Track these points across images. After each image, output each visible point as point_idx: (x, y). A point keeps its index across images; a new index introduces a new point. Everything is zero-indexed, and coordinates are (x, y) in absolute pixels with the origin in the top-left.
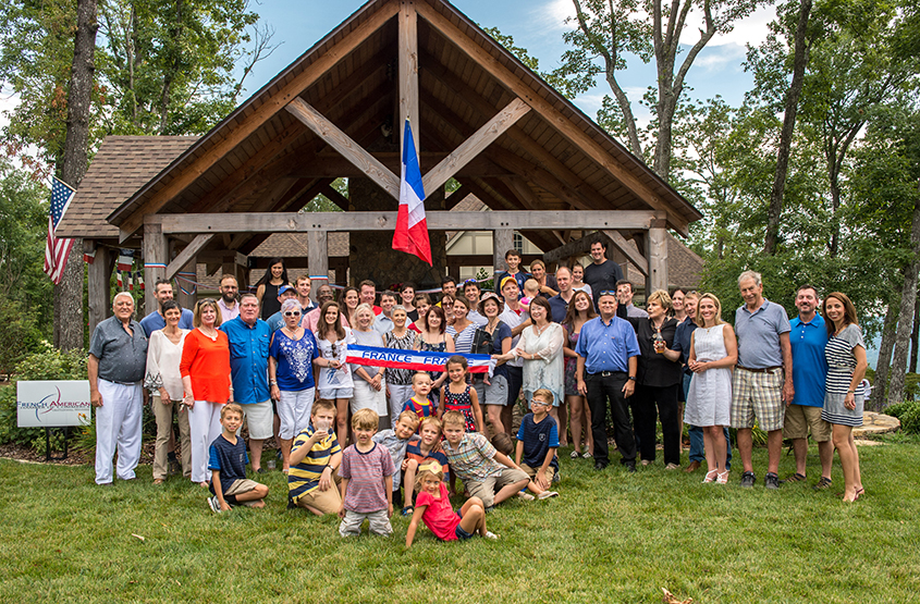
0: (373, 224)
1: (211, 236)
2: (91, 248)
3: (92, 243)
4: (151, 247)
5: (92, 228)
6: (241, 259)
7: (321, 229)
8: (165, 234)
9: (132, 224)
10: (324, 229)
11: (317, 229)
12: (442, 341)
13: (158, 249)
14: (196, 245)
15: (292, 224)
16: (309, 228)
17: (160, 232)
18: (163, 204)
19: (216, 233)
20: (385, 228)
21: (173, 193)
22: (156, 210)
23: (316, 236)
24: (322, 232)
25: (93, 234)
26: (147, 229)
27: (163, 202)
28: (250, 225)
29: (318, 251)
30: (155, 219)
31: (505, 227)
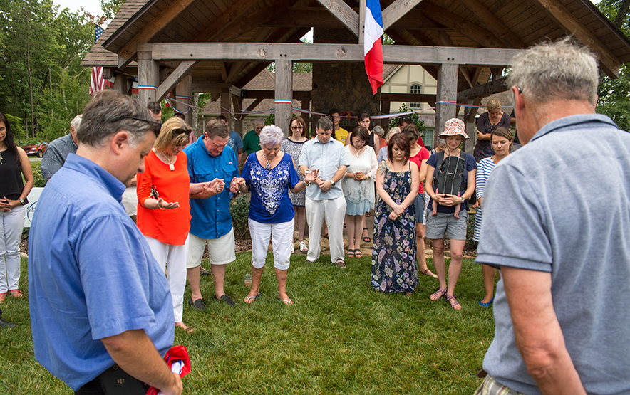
0: (332, 55)
1: (192, 63)
2: (109, 75)
3: (109, 70)
4: (143, 72)
5: (110, 59)
6: (235, 91)
7: (288, 58)
8: (155, 61)
9: (128, 52)
10: (290, 59)
11: (283, 58)
12: (408, 170)
13: (149, 73)
14: (181, 70)
15: (262, 54)
16: (276, 57)
17: (150, 59)
18: (153, 34)
19: (198, 61)
20: (344, 59)
21: (161, 24)
22: (147, 39)
23: (282, 64)
24: (288, 61)
25: (110, 63)
26: (140, 56)
27: (153, 31)
28: (226, 54)
29: (284, 78)
30: (146, 47)
31: (451, 62)
